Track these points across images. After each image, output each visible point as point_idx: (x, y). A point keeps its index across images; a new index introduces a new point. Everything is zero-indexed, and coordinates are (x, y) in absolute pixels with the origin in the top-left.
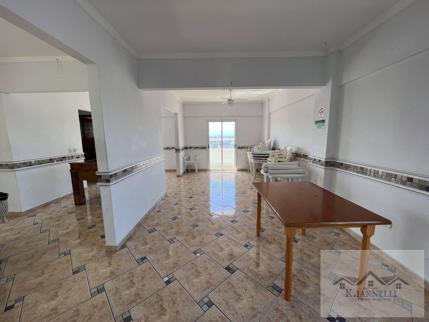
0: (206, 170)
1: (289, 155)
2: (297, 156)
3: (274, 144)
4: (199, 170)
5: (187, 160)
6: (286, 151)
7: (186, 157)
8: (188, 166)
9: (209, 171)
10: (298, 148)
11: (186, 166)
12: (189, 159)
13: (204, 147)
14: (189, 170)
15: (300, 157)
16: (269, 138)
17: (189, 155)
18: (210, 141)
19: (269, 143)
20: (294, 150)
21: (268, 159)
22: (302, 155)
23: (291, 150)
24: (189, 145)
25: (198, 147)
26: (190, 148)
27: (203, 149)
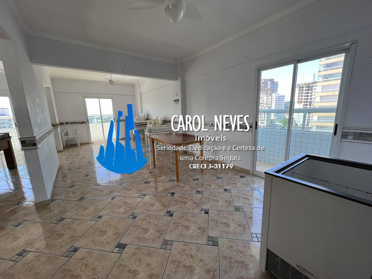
0: (88, 143)
1: (160, 122)
2: (165, 122)
3: (147, 116)
4: (82, 144)
5: (65, 135)
6: (158, 119)
7: (63, 132)
8: (67, 141)
9: (91, 143)
10: (165, 117)
11: (65, 141)
12: (67, 134)
13: (83, 122)
14: (68, 146)
15: (167, 122)
16: (142, 112)
17: (66, 130)
18: (89, 117)
19: (144, 116)
20: (163, 119)
21: (147, 125)
22: (168, 121)
23: (161, 118)
24: (64, 121)
25: (75, 122)
26: (66, 123)
27: (81, 123)
